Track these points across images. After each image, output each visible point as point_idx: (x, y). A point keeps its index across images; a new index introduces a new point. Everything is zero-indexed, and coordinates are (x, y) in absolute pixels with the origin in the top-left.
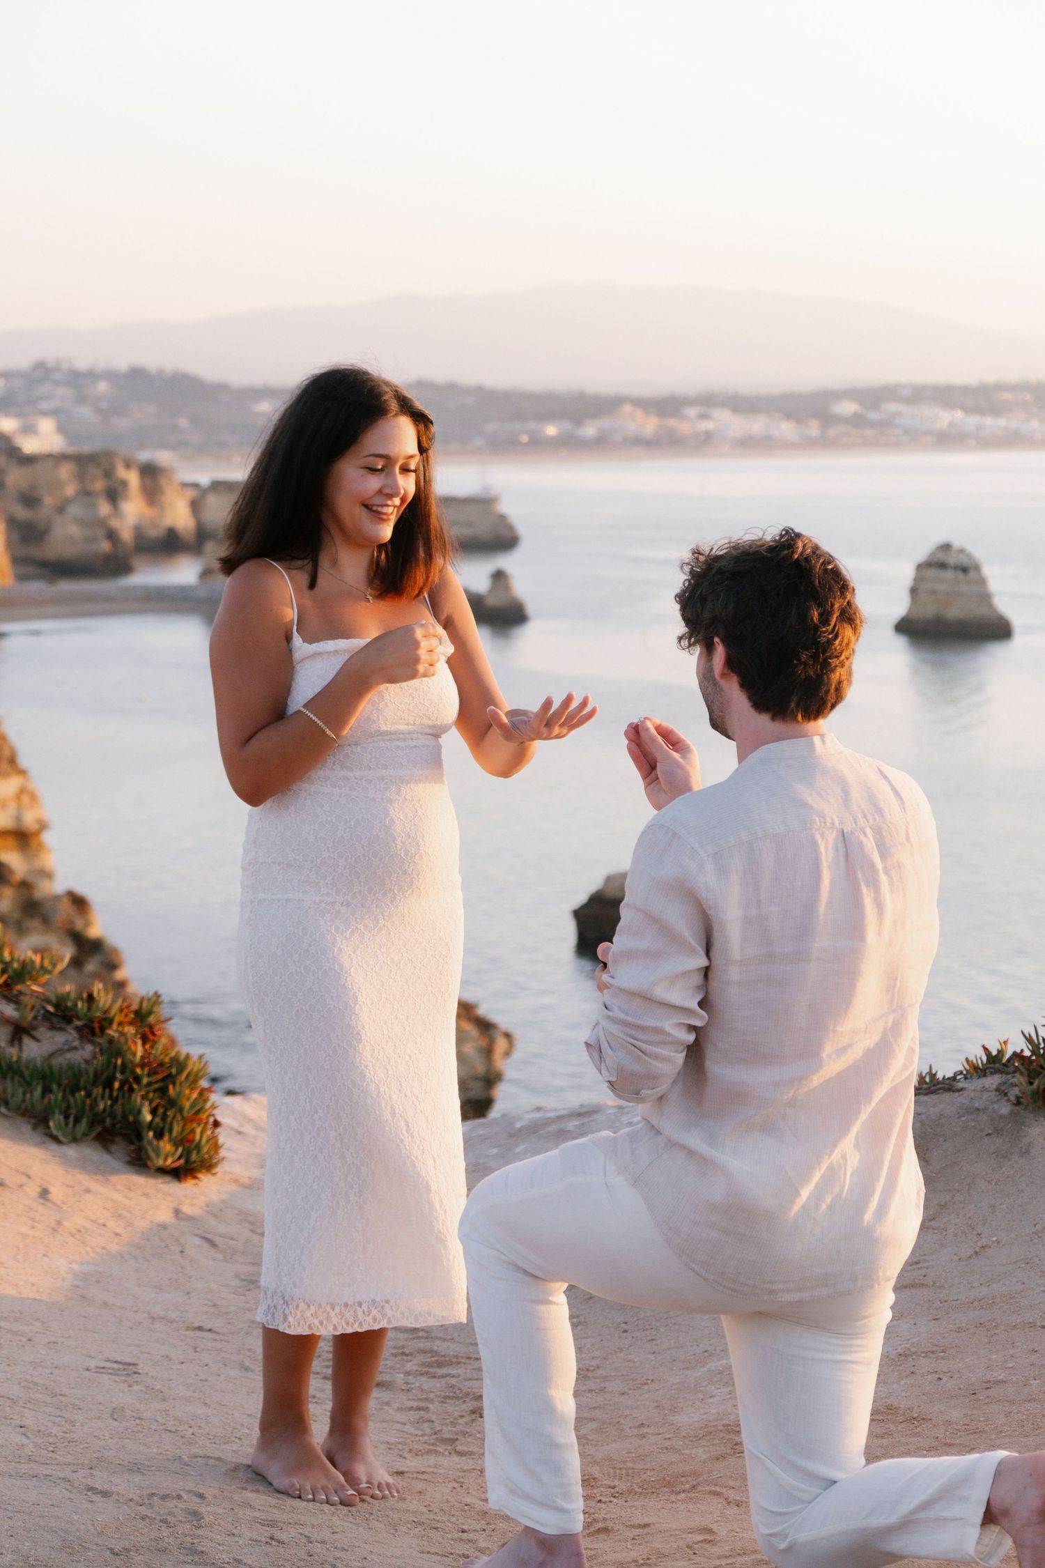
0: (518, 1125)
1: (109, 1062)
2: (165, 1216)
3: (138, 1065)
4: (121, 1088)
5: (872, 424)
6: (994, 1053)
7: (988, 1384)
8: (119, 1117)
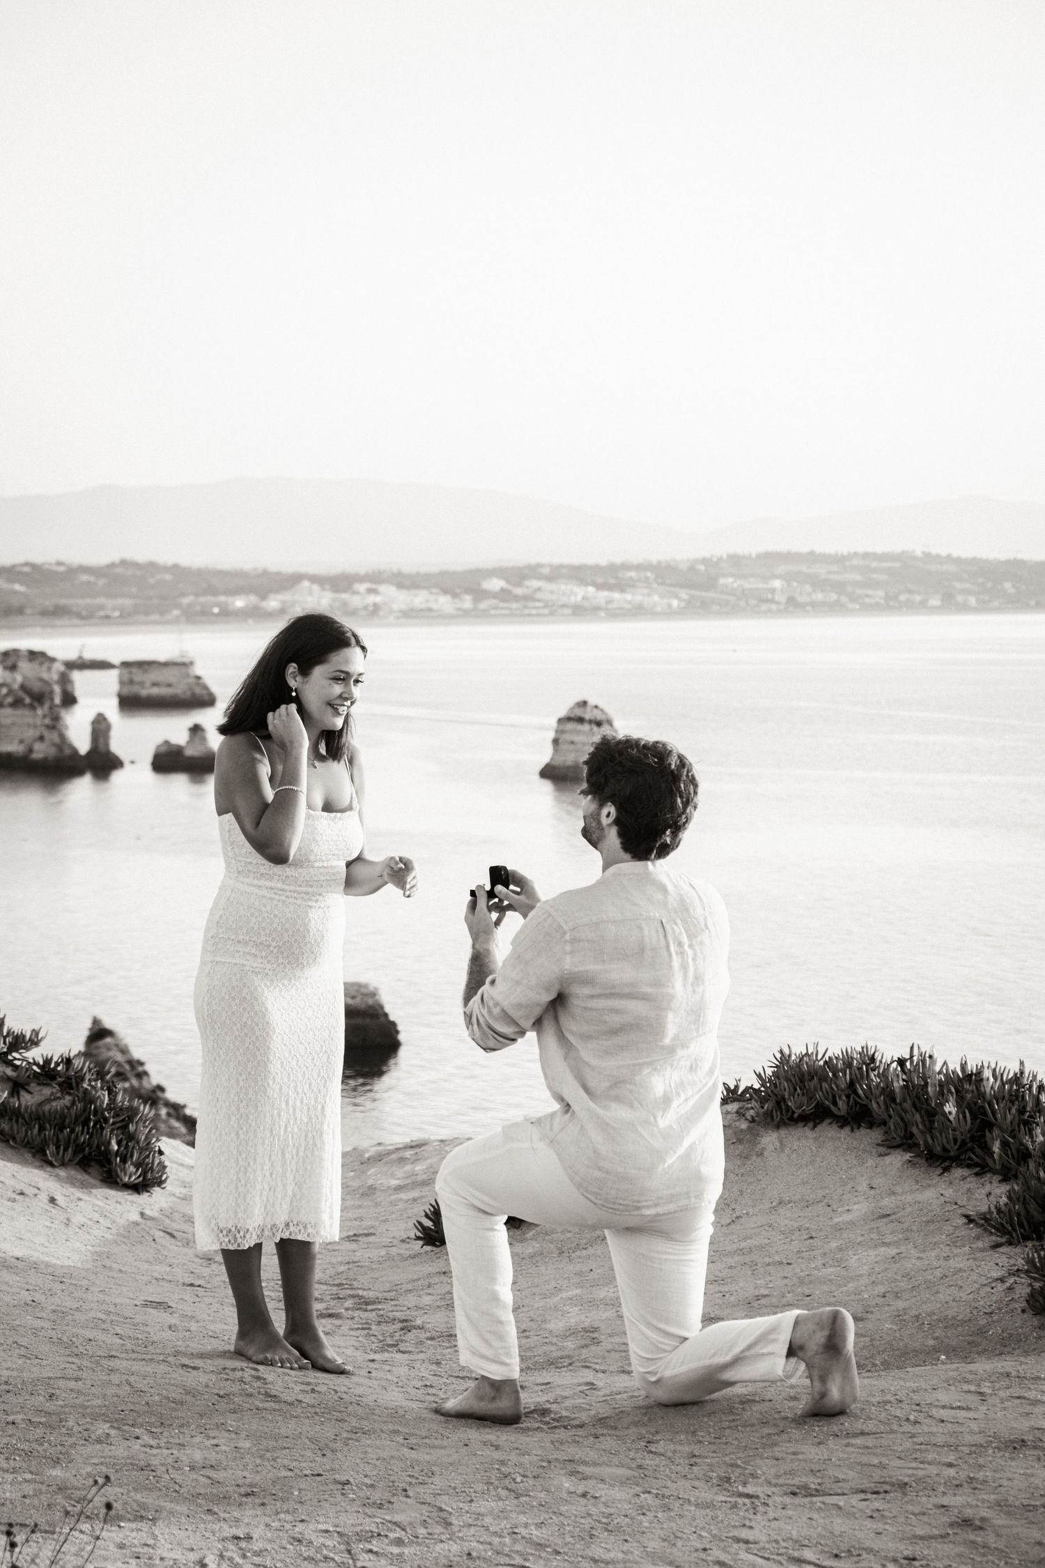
0: (367, 1155)
1: (85, 1107)
2: (135, 1217)
3: (106, 1110)
4: (94, 1126)
5: (517, 599)
6: (732, 1087)
7: (758, 1298)
8: (94, 1146)
